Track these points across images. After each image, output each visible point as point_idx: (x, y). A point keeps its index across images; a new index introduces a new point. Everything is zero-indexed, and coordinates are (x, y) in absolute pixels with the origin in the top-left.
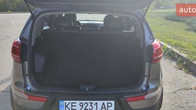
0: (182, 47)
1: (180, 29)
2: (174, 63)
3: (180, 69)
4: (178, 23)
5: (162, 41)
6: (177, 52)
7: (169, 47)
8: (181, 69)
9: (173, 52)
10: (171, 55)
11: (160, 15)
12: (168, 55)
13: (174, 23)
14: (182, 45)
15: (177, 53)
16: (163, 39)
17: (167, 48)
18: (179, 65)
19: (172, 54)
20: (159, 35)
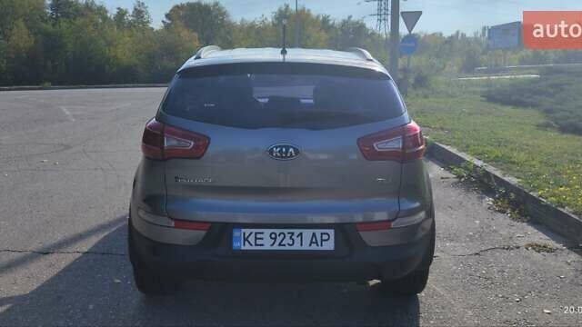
0: (514, 163)
1: (523, 126)
2: (489, 200)
3: (499, 211)
4: (519, 111)
5: (464, 151)
6: (498, 174)
7: (479, 163)
8: (503, 212)
9: (487, 174)
10: (482, 182)
11: (471, 89)
12: (475, 182)
13: (509, 109)
14: (512, 160)
15: (495, 176)
16: (468, 146)
17: (475, 165)
18: (500, 203)
19: (486, 180)
20: (458, 139)
